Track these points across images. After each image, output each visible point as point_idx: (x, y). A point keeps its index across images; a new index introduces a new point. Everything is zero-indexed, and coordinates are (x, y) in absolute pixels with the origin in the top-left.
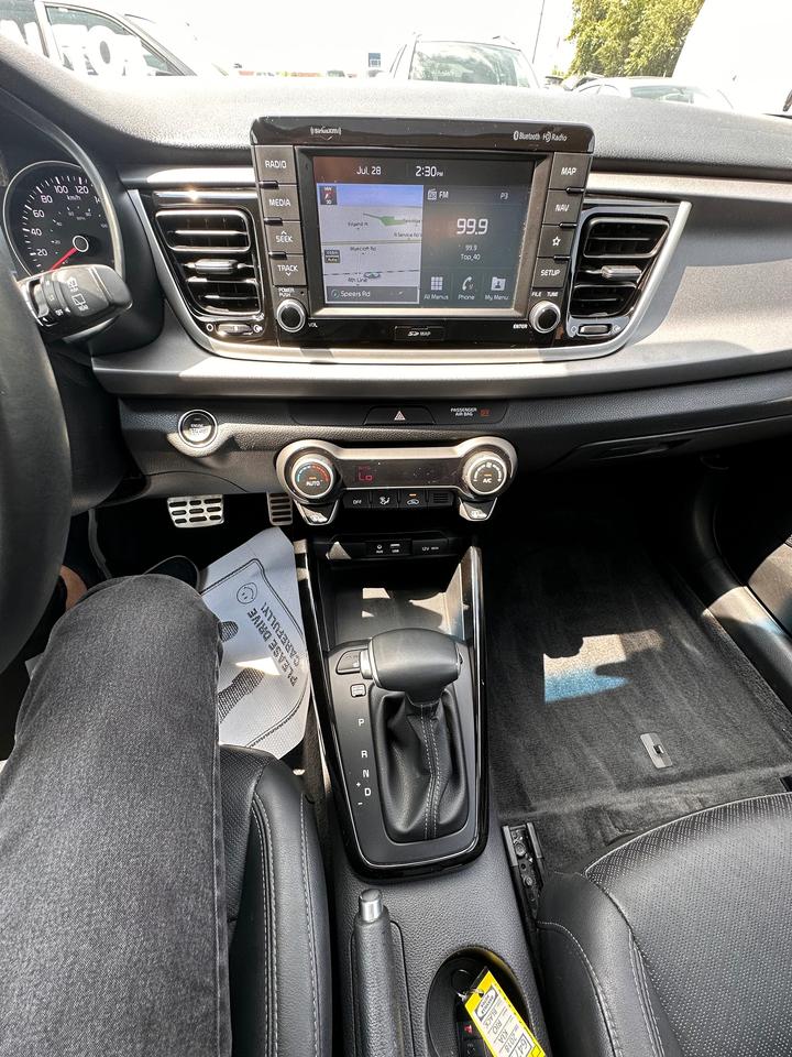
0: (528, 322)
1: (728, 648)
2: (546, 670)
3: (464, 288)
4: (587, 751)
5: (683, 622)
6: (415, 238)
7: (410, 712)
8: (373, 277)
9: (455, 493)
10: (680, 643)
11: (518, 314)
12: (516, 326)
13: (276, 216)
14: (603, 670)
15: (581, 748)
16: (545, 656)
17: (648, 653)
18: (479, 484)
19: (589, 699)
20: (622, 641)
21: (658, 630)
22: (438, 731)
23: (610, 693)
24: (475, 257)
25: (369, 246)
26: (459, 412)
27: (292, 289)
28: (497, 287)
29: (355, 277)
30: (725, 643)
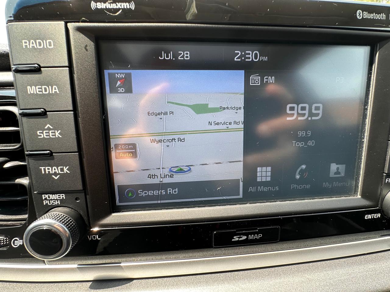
3: (298, 177)
6: (235, 126)
8: (181, 171)
11: (365, 203)
12: (368, 217)
13: (38, 106)
24: (310, 143)
25: (176, 137)
27: (63, 196)
28: (335, 173)
29: (157, 173)
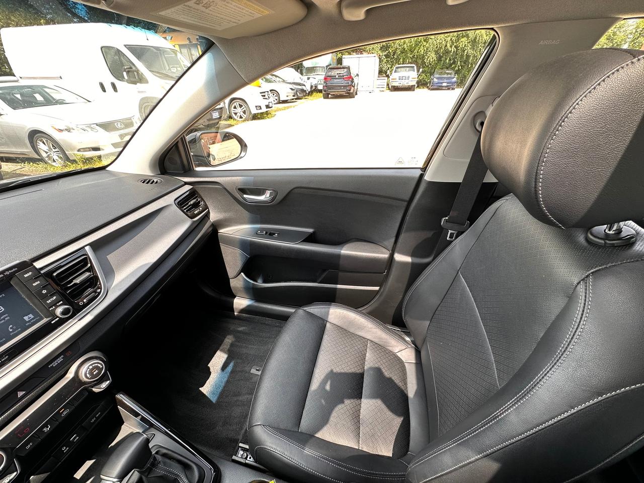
0: (58, 317)
1: (249, 318)
2: (205, 393)
3: (11, 330)
4: (240, 398)
5: (233, 323)
7: (147, 474)
9: (85, 389)
10: (238, 331)
11: (49, 319)
12: (52, 322)
14: (224, 368)
15: (238, 400)
16: (200, 389)
17: (232, 345)
18: (93, 376)
19: (228, 382)
20: (221, 351)
21: (229, 334)
22: (165, 464)
23: (232, 372)
24: (6, 319)
26: (55, 364)
28: (29, 319)
30: (247, 317)
